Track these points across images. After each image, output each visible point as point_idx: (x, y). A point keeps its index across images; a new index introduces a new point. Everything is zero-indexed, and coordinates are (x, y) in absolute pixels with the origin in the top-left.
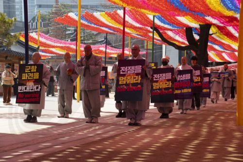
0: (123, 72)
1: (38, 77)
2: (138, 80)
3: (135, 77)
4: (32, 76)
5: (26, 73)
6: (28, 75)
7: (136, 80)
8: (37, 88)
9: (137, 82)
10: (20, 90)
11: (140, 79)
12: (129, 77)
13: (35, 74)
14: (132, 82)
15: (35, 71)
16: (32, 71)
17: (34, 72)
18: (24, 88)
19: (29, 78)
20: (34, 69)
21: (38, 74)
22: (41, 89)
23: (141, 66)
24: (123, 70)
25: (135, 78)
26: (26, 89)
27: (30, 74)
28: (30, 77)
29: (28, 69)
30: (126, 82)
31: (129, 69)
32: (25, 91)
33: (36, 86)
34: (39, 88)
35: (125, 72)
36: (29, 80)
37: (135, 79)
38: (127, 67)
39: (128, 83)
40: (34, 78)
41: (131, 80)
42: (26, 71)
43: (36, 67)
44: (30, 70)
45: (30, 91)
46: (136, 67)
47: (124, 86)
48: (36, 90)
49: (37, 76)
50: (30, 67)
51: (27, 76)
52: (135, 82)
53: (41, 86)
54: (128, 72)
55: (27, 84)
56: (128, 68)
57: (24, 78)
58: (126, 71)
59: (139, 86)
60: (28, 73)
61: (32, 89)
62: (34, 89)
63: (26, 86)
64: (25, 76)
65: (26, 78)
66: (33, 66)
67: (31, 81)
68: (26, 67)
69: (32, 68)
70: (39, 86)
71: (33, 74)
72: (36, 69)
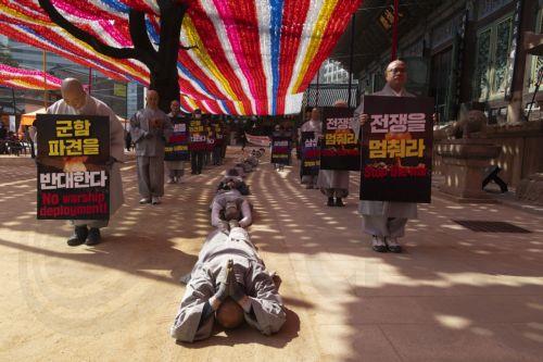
0: (378, 127)
1: (96, 151)
2: (417, 150)
3: (409, 141)
4: (79, 148)
5: (59, 139)
6: (67, 144)
7: (412, 151)
8: (97, 178)
9: (415, 154)
10: (47, 185)
11: (422, 147)
12: (393, 142)
13: (86, 141)
14: (403, 156)
15: (87, 133)
16: (77, 134)
17: (83, 138)
18: (56, 178)
19: (69, 153)
20: (82, 127)
21: (96, 141)
22: (107, 182)
23: (423, 116)
24: (376, 121)
25: (411, 145)
26: (63, 180)
27: (73, 142)
28: (72, 150)
29: (65, 129)
30: (388, 155)
31: (394, 120)
32: (60, 186)
33: (93, 174)
34: (104, 178)
35: (382, 127)
36: (70, 158)
37: (409, 148)
38: (386, 116)
39: (392, 156)
40: (86, 153)
41: (400, 150)
42: (59, 134)
43: (88, 124)
44: (72, 131)
45: (77, 186)
46: (411, 116)
47: (382, 164)
48: (93, 184)
49: (92, 147)
50: (69, 123)
51: (62, 147)
52: (409, 154)
53: (107, 174)
54: (392, 128)
55: (67, 167)
56: (390, 119)
57: (57, 154)
58: (386, 125)
59: (421, 165)
60: (64, 139)
61: (83, 183)
62: (87, 181)
63: (63, 175)
64: (56, 146)
65: (62, 153)
66: (79, 121)
67: (76, 161)
68: (58, 122)
69: (76, 127)
70: (103, 173)
71: (80, 141)
72: (87, 128)
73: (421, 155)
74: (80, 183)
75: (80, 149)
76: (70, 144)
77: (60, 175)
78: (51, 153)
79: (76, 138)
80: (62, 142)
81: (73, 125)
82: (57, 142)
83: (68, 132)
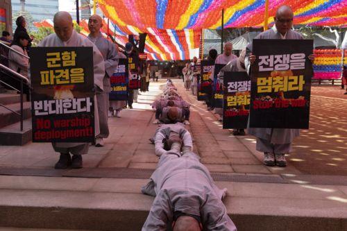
0: (264, 66)
1: (81, 80)
3: (291, 78)
6: (56, 74)
7: (293, 86)
8: (83, 104)
9: (296, 88)
10: (40, 111)
11: (302, 82)
12: (278, 79)
13: (72, 71)
14: (285, 90)
15: (73, 63)
16: (65, 64)
17: (70, 68)
18: (48, 105)
19: (58, 82)
20: (69, 58)
21: (82, 70)
22: (92, 107)
23: (303, 55)
24: (263, 62)
25: (293, 80)
26: (54, 107)
28: (61, 79)
29: (54, 60)
30: (273, 89)
31: (278, 60)
32: (51, 112)
33: (80, 100)
34: (89, 104)
35: (268, 66)
36: (59, 87)
37: (291, 83)
38: (272, 57)
39: (276, 90)
40: (73, 81)
41: (284, 85)
42: (49, 65)
43: (74, 55)
44: (60, 62)
45: (66, 111)
46: (293, 56)
47: (268, 97)
48: (80, 110)
49: (78, 76)
50: (58, 54)
51: (52, 77)
52: (291, 89)
53: (92, 101)
54: (277, 67)
55: (57, 94)
56: (275, 59)
57: (47, 83)
58: (272, 65)
59: (301, 98)
60: (54, 69)
61: (71, 109)
62: (74, 107)
63: (53, 102)
64: (47, 76)
65: (52, 83)
66: (66, 53)
67: (65, 89)
68: (48, 54)
69: (63, 58)
70: (88, 99)
71: (67, 70)
72: (73, 58)
73: (301, 88)
74: (69, 109)
75: (67, 78)
76: (59, 74)
77: (51, 102)
78: (43, 83)
79: (64, 68)
80: (52, 72)
81: (61, 56)
82: (48, 72)
83: (57, 62)
